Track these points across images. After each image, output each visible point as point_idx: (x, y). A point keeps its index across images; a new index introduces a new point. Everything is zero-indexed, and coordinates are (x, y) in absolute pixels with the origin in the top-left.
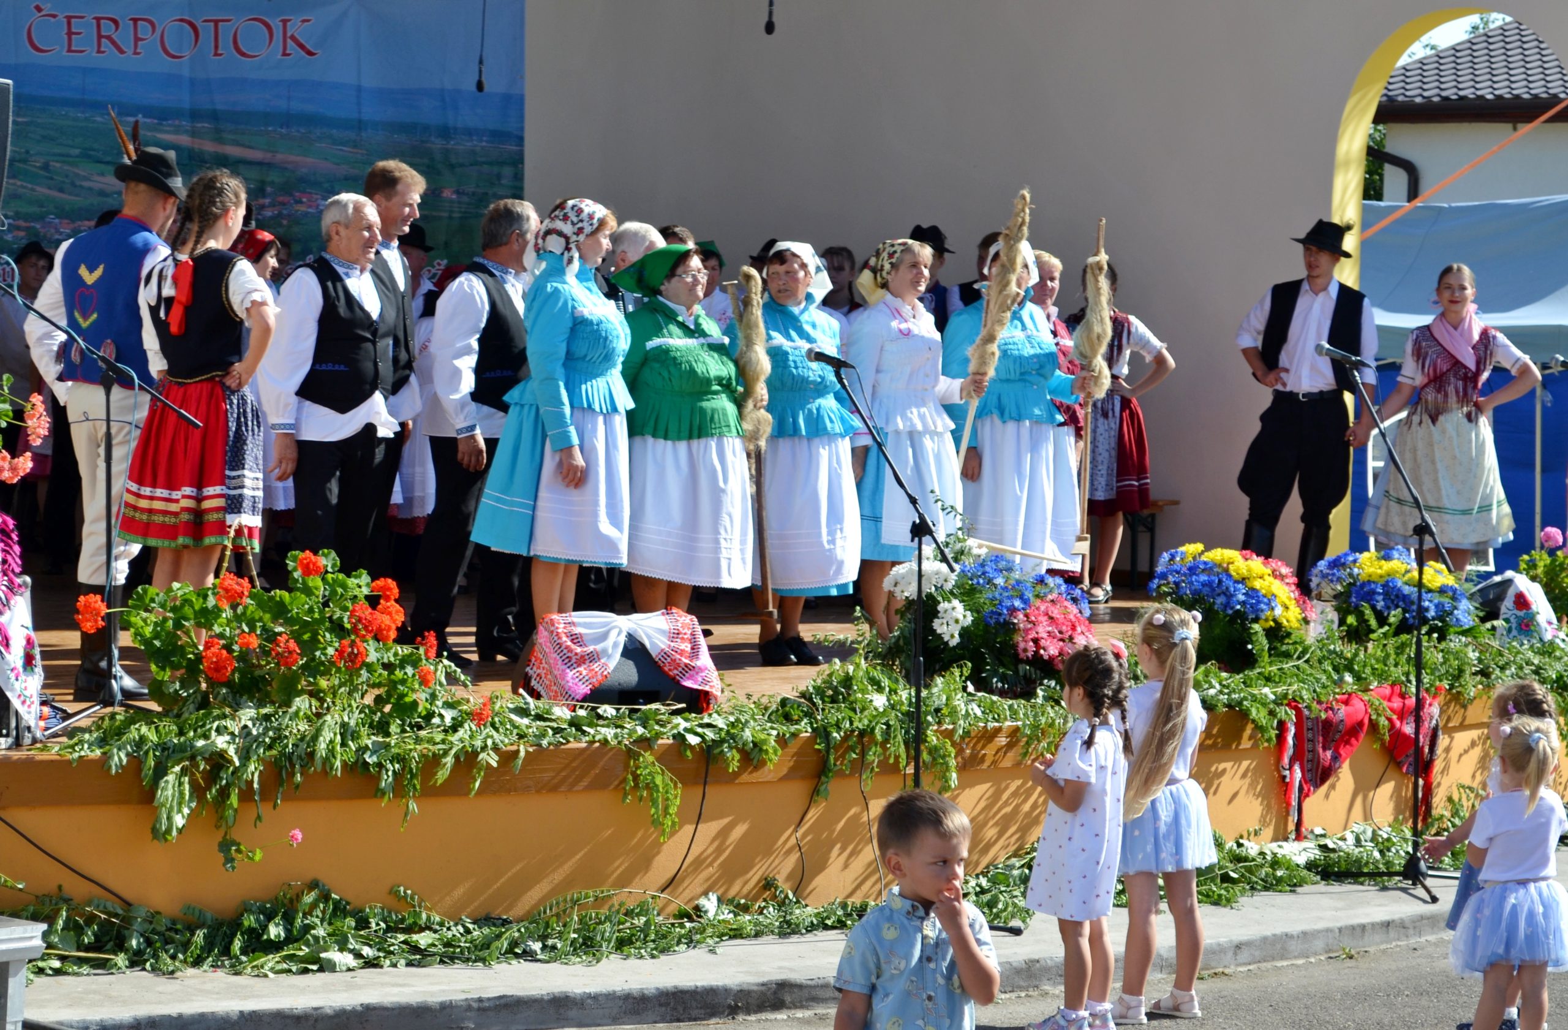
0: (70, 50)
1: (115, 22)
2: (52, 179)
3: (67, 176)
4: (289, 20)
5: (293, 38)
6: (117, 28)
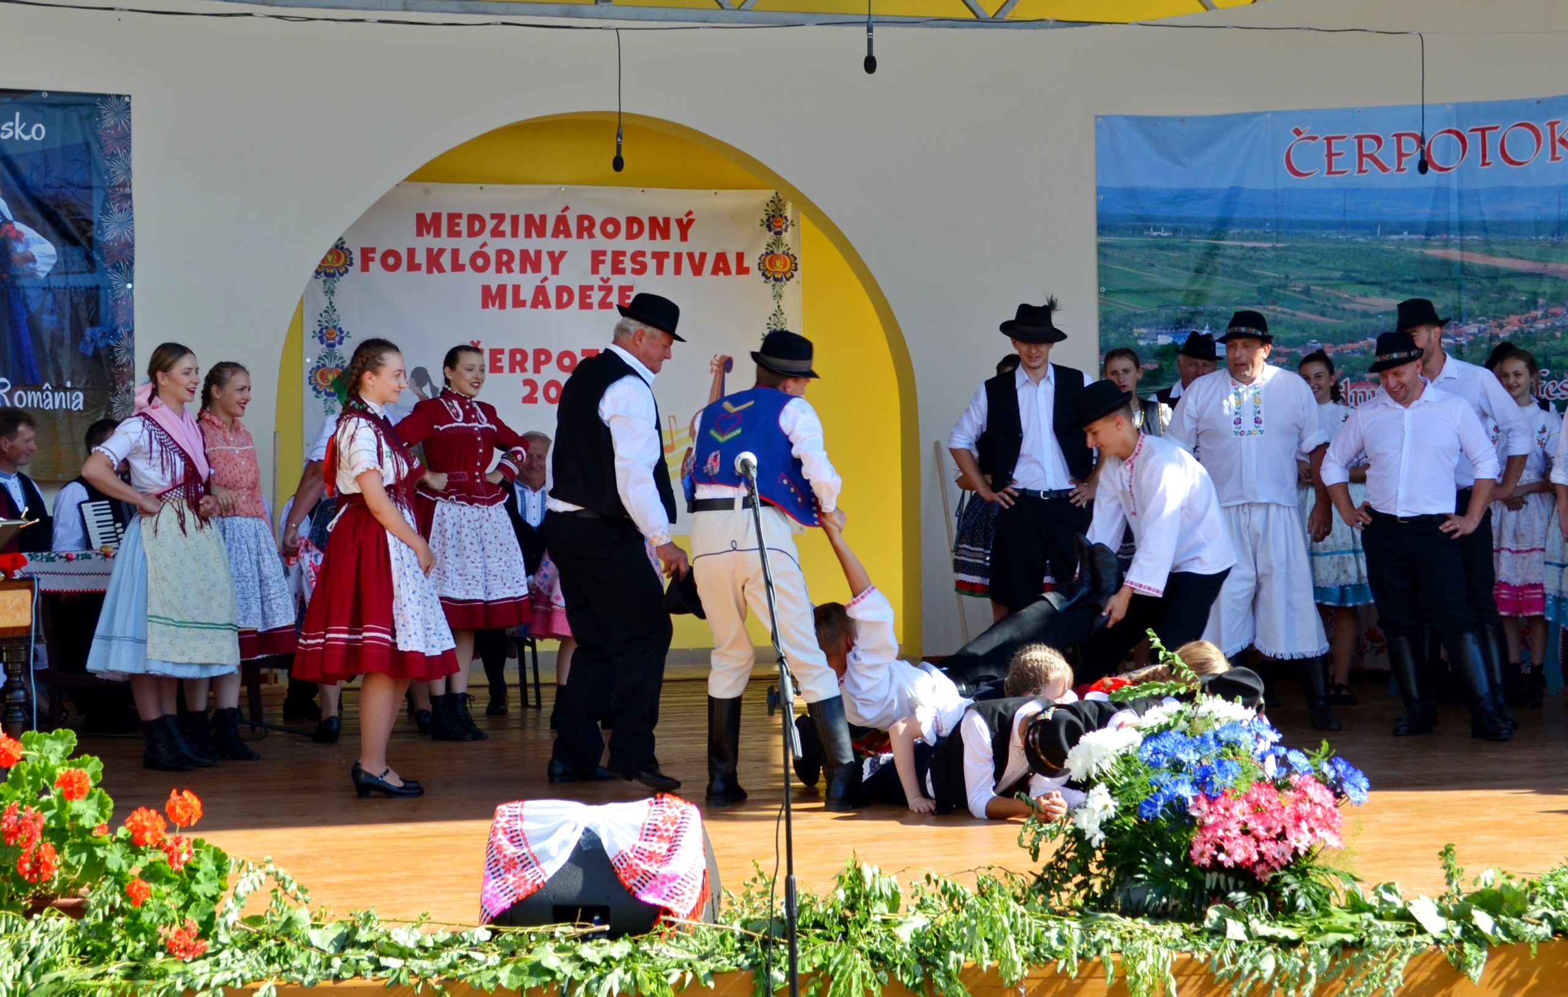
0: (1329, 172)
1: (1378, 140)
2: (1313, 303)
3: (1328, 299)
4: (1557, 123)
5: (1562, 141)
6: (1379, 146)
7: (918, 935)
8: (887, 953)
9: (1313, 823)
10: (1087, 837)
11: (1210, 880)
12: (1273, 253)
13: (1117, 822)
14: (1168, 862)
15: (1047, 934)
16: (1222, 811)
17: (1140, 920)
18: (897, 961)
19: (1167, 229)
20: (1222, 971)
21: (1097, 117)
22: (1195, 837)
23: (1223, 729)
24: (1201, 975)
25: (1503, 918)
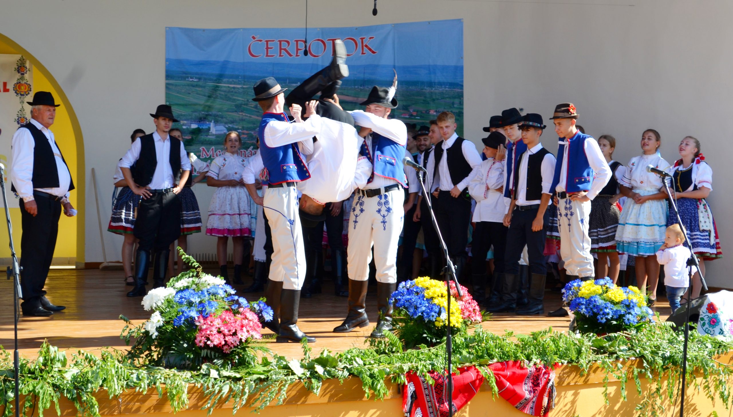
0: (267, 56)
1: (288, 42)
4: (364, 38)
5: (366, 46)
6: (289, 45)
7: (74, 377)
8: (60, 384)
9: (249, 329)
10: (150, 334)
11: (204, 353)
12: (242, 90)
13: (164, 328)
14: (185, 345)
15: (132, 376)
16: (209, 323)
17: (173, 370)
18: (65, 388)
19: (196, 78)
20: (208, 391)
21: (166, 27)
22: (197, 334)
23: (211, 288)
24: (198, 393)
25: (328, 368)
